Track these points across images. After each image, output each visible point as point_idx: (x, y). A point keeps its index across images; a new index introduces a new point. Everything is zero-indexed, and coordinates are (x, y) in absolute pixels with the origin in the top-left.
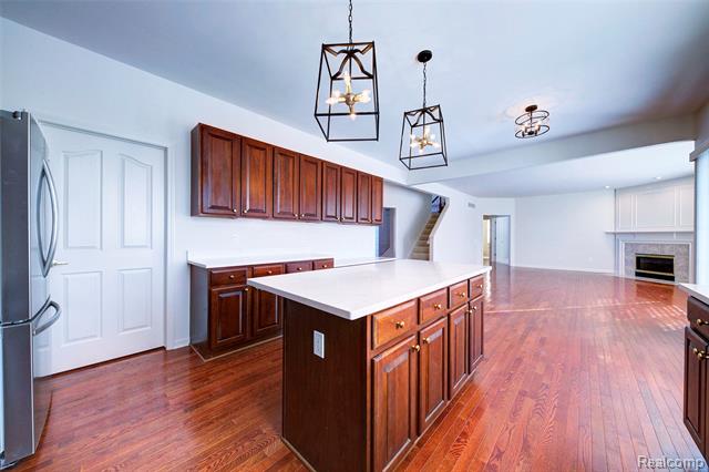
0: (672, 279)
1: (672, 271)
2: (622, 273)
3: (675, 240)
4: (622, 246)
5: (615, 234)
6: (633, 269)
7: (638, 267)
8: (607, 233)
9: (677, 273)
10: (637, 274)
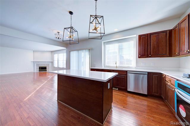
0: (46, 71)
1: (46, 69)
2: (36, 71)
3: (47, 63)
4: (36, 65)
5: (34, 62)
6: (38, 70)
7: (39, 69)
8: (32, 62)
9: (47, 70)
10: (39, 71)
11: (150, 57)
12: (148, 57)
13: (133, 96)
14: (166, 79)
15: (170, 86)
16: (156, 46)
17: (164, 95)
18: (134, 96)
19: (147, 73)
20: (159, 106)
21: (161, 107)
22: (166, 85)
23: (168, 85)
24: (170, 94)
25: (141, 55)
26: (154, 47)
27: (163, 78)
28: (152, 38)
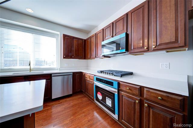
11: (73, 58)
12: (71, 58)
13: (59, 102)
14: (86, 76)
15: (89, 81)
16: (77, 49)
17: (84, 89)
18: (61, 101)
19: (72, 73)
20: (82, 99)
21: (84, 99)
22: (85, 80)
23: (87, 80)
24: (89, 87)
25: (66, 55)
26: (76, 50)
27: (83, 76)
28: (74, 42)
